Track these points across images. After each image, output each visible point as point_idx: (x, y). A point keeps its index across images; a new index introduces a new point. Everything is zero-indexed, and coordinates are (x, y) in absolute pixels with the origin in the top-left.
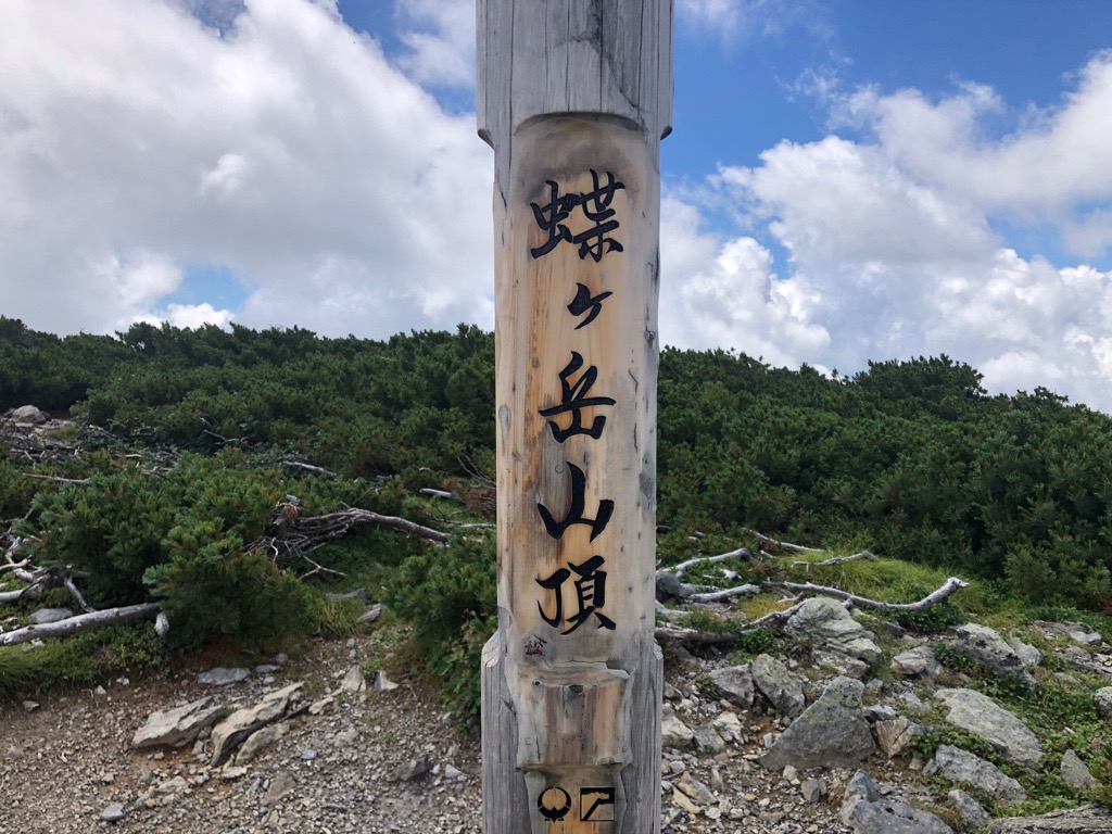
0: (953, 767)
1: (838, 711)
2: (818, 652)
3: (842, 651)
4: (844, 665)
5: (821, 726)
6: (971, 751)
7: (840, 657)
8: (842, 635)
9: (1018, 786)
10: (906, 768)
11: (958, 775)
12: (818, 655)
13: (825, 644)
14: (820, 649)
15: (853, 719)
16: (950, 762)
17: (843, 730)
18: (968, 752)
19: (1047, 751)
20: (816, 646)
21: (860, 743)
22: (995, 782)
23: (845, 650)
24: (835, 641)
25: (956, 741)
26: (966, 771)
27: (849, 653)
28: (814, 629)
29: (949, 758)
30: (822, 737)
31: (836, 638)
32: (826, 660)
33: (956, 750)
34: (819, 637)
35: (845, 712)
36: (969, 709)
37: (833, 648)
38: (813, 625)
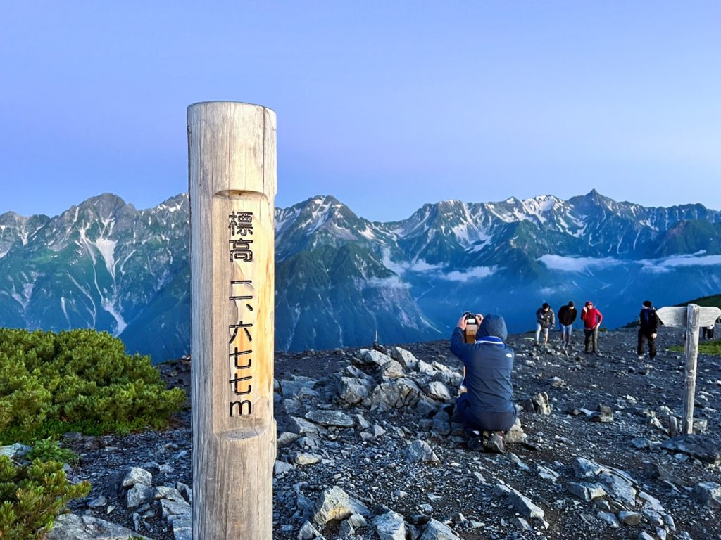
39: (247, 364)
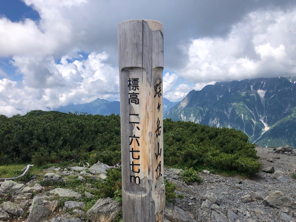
0: (70, 206)
1: (38, 207)
2: (14, 196)
3: (22, 193)
4: (25, 196)
5: (36, 213)
6: (70, 200)
7: (22, 195)
8: (20, 189)
9: (83, 203)
10: (58, 212)
11: (71, 207)
12: (14, 197)
13: (15, 193)
14: (14, 195)
15: (43, 207)
16: (69, 205)
17: (41, 211)
18: (70, 201)
19: (81, 193)
20: (12, 195)
21: (46, 212)
22: (79, 204)
23: (23, 192)
24: (18, 191)
25: (66, 200)
26: (73, 205)
27: (25, 192)
28: (10, 190)
29: (68, 204)
30: (38, 215)
31: (18, 190)
32: (18, 197)
33: (68, 202)
34: (12, 192)
35: (40, 206)
36: (62, 192)
37: (19, 193)
38: (9, 189)
39: (137, 157)
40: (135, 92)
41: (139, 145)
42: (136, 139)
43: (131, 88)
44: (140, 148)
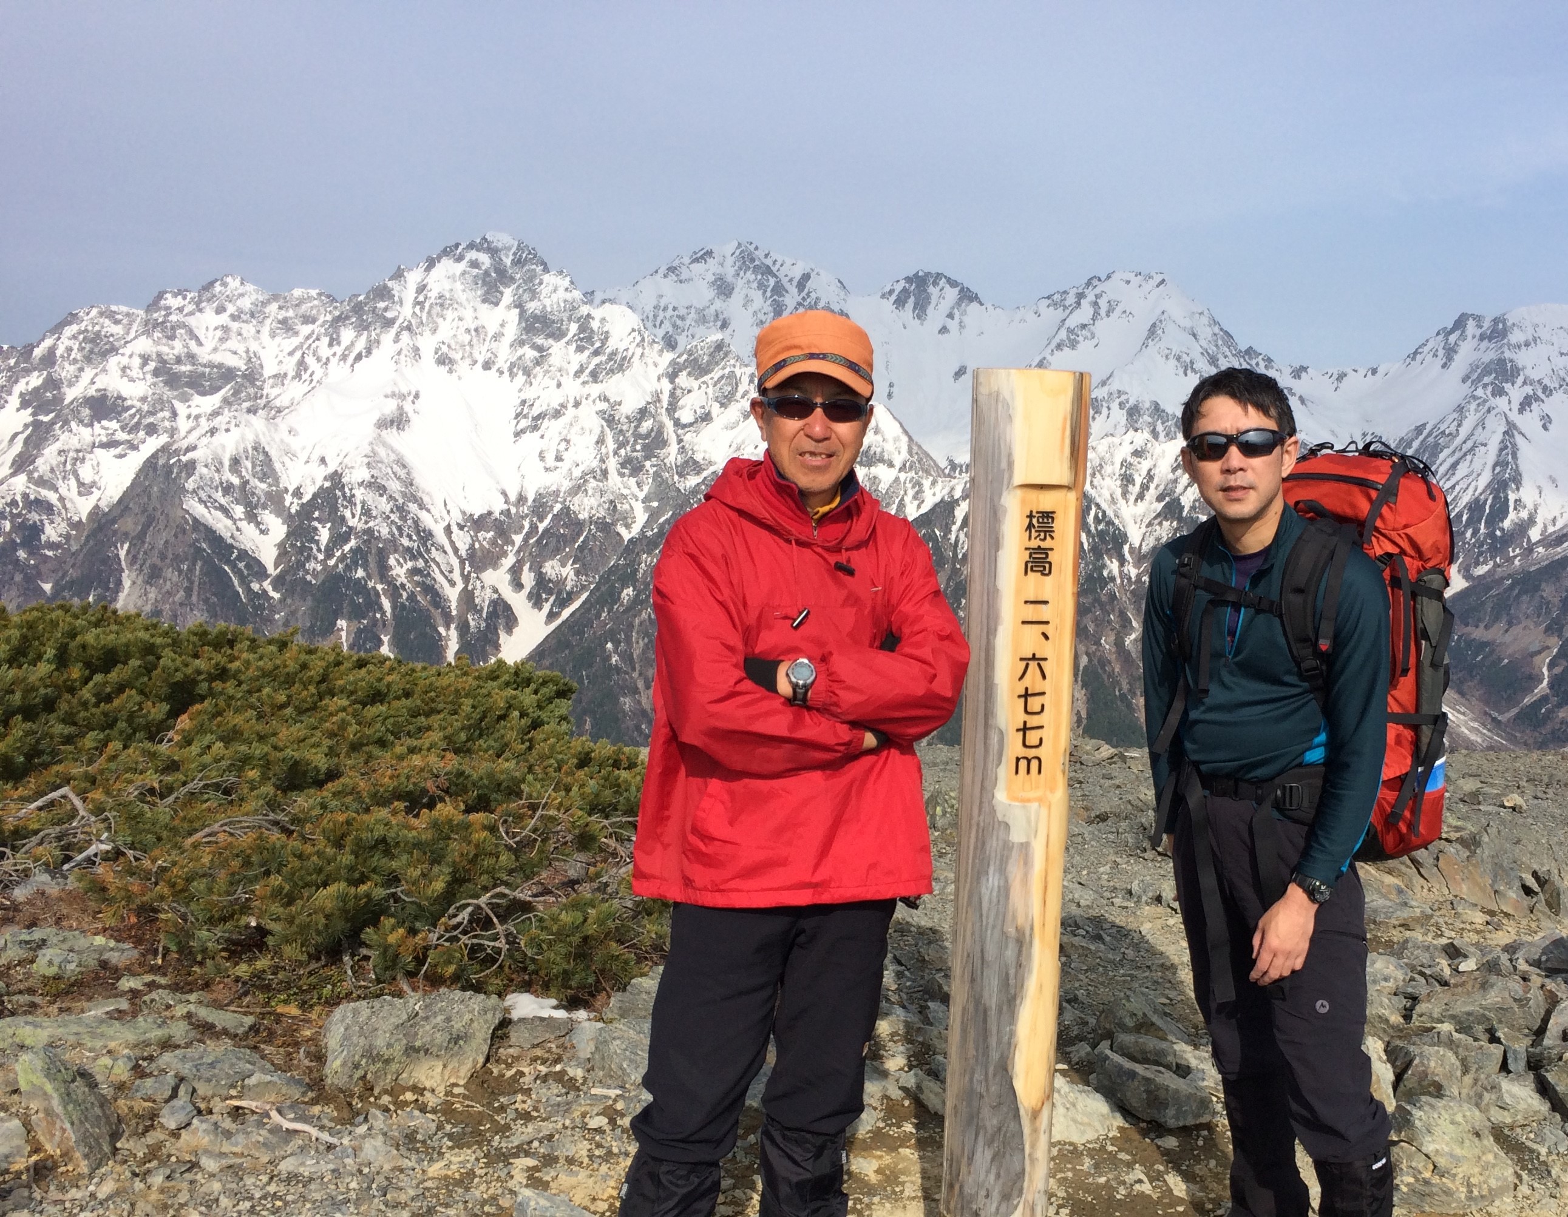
39: (1038, 709)
40: (1043, 545)
41: (1044, 677)
42: (1039, 665)
43: (1034, 534)
44: (1046, 686)
